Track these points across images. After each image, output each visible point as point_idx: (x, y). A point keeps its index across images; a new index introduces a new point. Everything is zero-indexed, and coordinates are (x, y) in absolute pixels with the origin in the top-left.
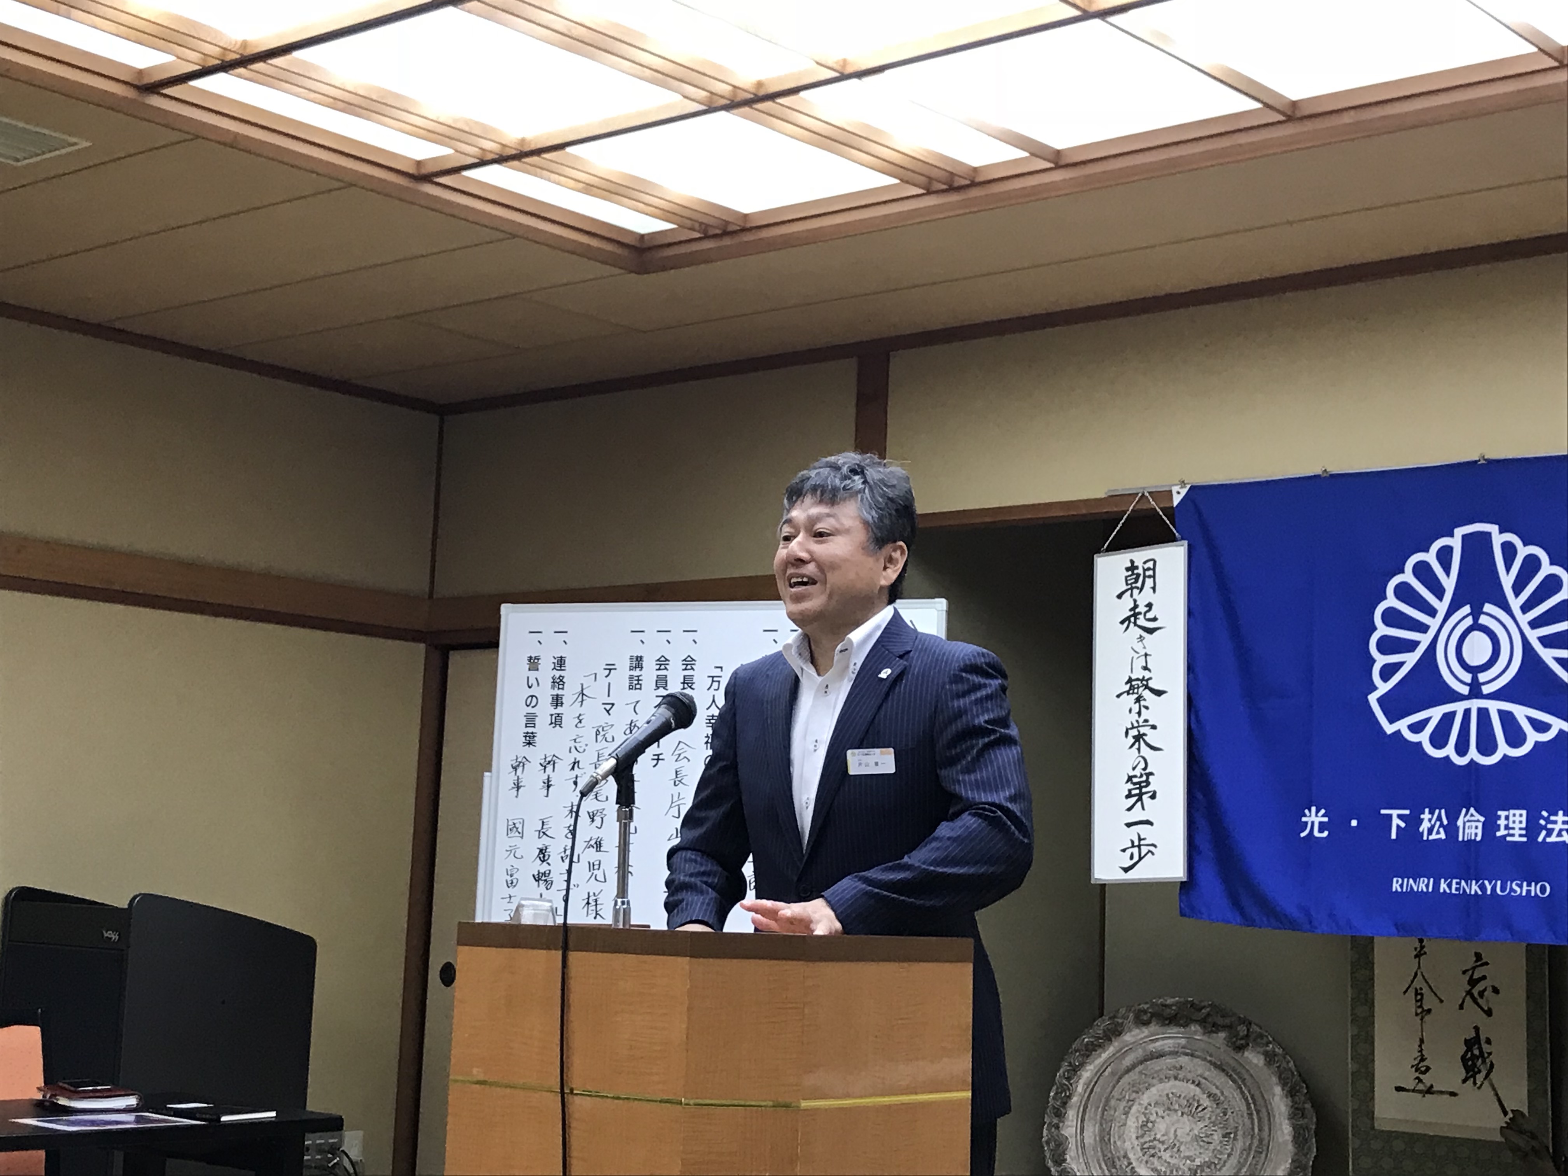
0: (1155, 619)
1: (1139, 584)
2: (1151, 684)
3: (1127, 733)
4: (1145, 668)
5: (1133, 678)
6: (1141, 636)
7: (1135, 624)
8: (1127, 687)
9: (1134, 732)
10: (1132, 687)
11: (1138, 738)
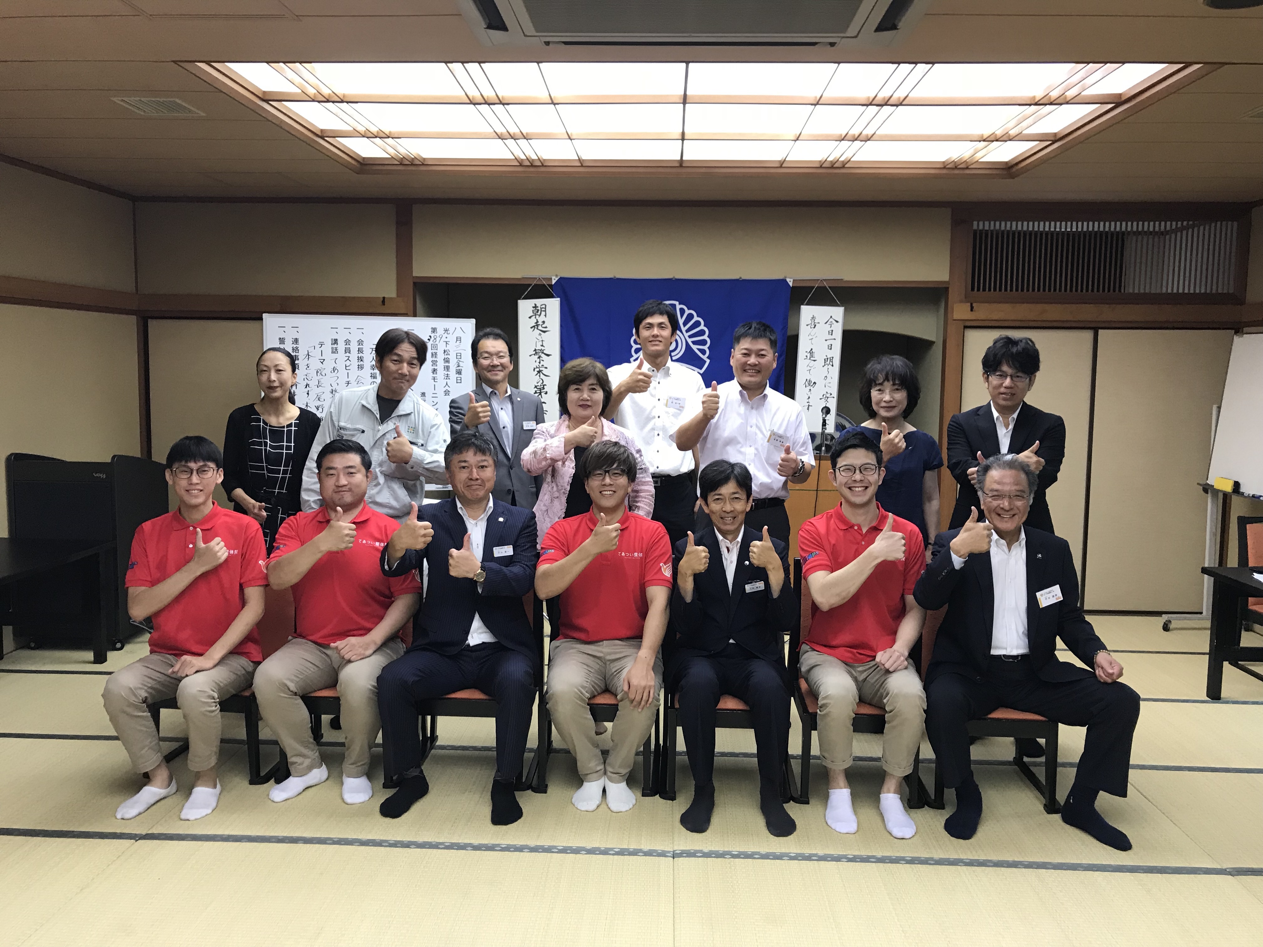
0: (546, 327)
1: (539, 313)
2: (544, 352)
3: (534, 370)
4: (542, 346)
5: (537, 349)
6: (540, 334)
7: (537, 329)
8: (534, 352)
9: (538, 370)
10: (536, 353)
11: (539, 372)
